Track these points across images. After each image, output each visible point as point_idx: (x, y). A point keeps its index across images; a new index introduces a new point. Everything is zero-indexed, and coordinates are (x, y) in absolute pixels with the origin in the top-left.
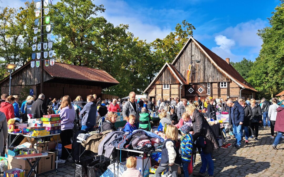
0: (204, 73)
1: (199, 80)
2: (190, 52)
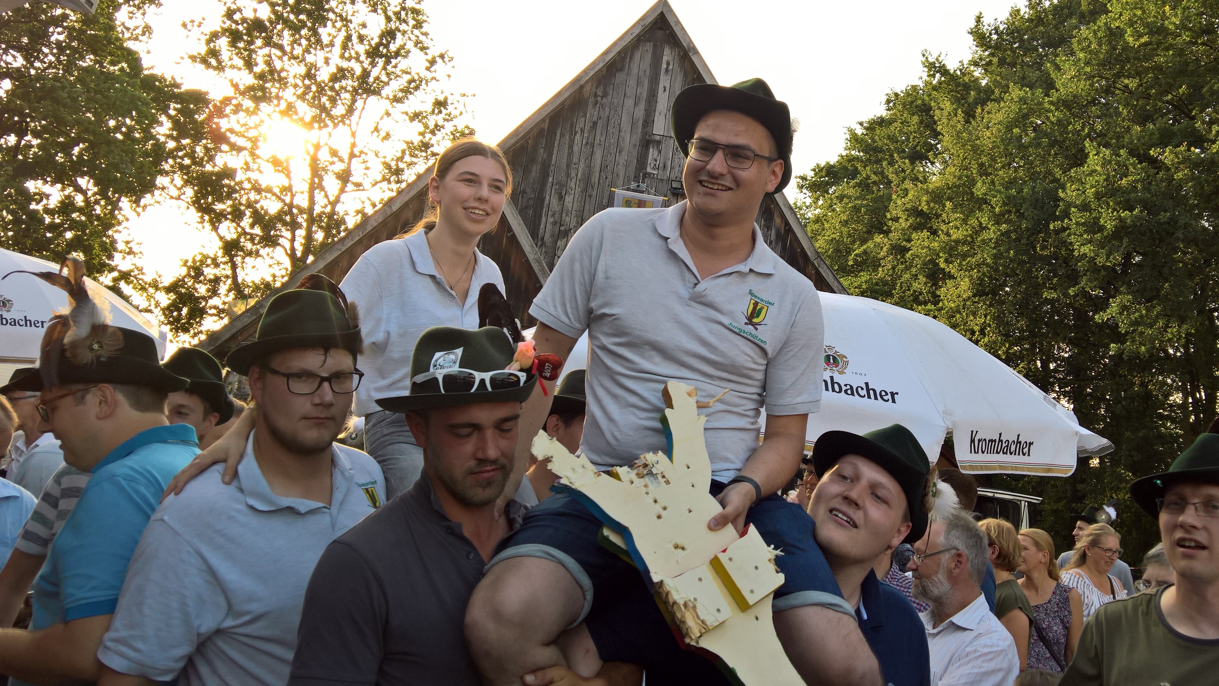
2: (640, 113)
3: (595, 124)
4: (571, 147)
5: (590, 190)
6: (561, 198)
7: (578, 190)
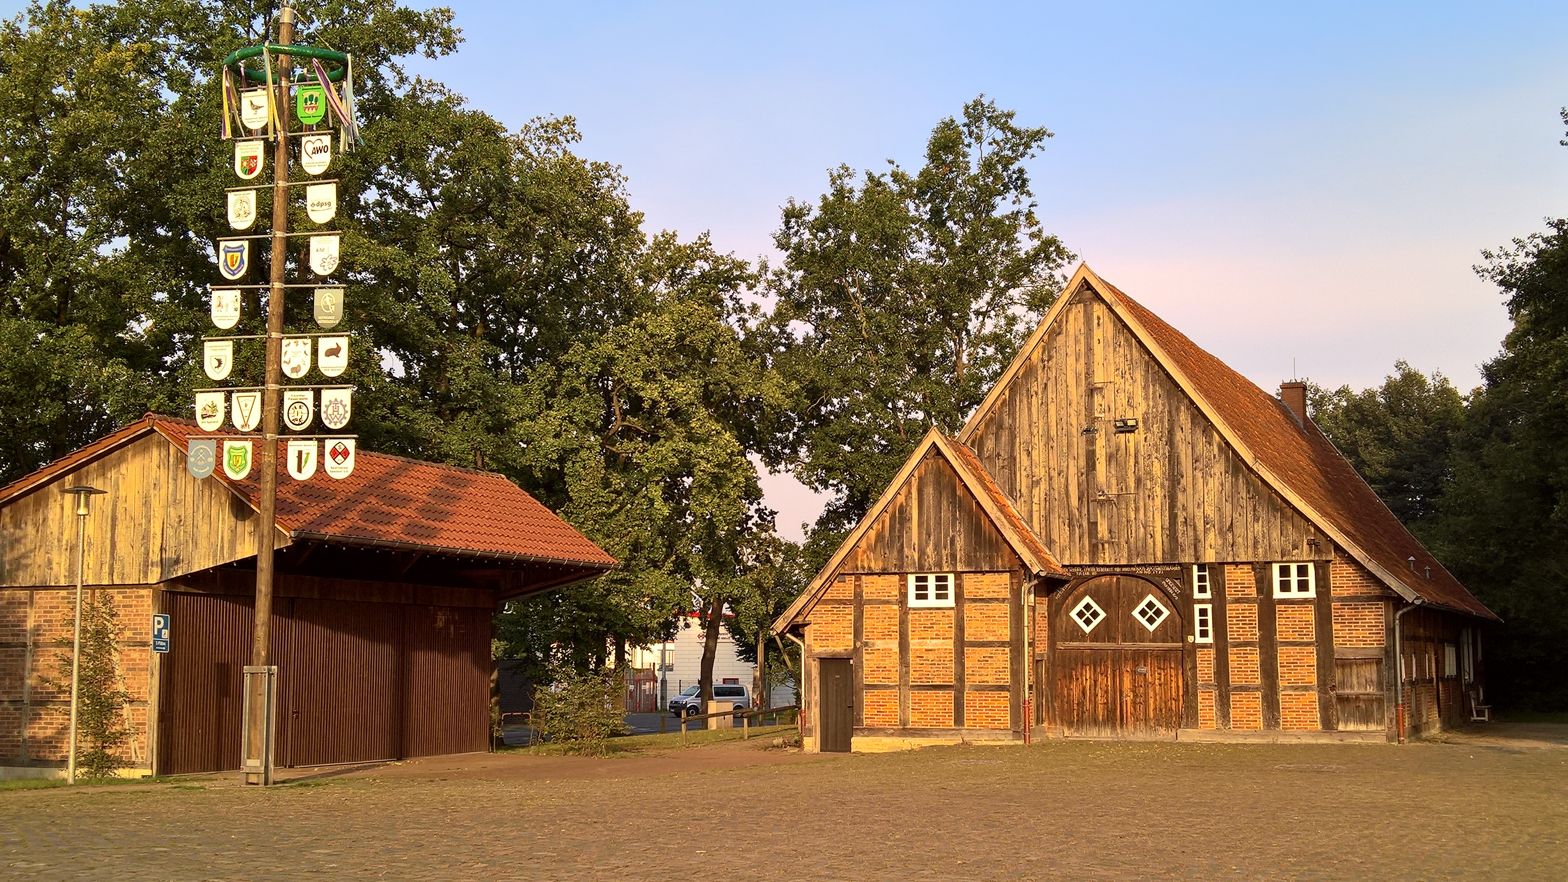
0: (1172, 506)
1: (1140, 544)
2: (1081, 367)
3: (1046, 385)
4: (1030, 409)
5: (1051, 443)
6: (1029, 454)
7: (1042, 444)
